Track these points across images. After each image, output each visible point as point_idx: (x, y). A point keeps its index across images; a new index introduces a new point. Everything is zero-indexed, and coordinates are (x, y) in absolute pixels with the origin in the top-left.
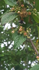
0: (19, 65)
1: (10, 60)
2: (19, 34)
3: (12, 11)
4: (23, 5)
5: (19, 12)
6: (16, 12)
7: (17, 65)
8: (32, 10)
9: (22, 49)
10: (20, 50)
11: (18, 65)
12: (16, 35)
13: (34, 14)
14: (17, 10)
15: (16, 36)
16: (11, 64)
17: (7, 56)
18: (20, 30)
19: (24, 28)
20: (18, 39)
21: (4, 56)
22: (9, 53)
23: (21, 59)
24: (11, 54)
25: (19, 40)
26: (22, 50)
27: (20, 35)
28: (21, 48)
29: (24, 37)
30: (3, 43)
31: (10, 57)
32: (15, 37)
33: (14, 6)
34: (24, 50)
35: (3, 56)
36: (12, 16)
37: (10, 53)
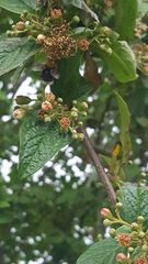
0: (69, 240)
1: (36, 221)
2: (41, 123)
3: (18, 32)
4: (59, 12)
5: (40, 37)
6: (30, 37)
7: (59, 240)
8: (96, 33)
9: (80, 182)
10: (75, 186)
11: (64, 243)
12: (31, 126)
13: (102, 46)
14: (34, 28)
15: (28, 129)
16: (38, 238)
17: (23, 207)
18: (43, 106)
19: (61, 99)
20: (35, 141)
21: (8, 205)
22: (28, 196)
23: (76, 219)
24: (36, 200)
25: (42, 145)
26: (79, 187)
27: (46, 128)
28: (78, 178)
29: (60, 134)
30: (9, 159)
31: (34, 212)
32: (25, 133)
33: (26, 14)
34: (88, 185)
35: (7, 209)
36: (17, 52)
37: (34, 197)
